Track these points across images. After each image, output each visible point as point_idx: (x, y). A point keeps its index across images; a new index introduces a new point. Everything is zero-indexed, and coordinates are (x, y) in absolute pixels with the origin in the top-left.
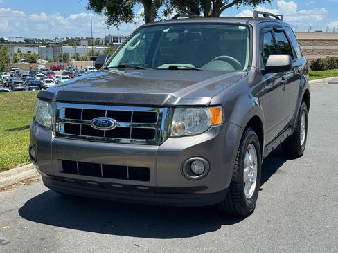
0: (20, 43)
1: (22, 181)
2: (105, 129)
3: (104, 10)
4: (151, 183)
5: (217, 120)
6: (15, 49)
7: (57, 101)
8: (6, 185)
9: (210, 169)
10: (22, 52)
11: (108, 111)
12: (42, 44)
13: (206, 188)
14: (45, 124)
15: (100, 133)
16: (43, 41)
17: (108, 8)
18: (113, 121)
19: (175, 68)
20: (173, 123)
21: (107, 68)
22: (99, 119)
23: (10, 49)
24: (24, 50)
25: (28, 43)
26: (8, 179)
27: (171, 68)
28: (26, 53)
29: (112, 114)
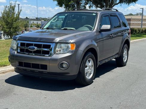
0: (34, 19)
1: (11, 71)
2: (33, 51)
3: (64, 6)
4: (48, 71)
5: (73, 48)
6: (32, 22)
7: (18, 40)
8: (4, 71)
9: (69, 66)
10: (34, 23)
11: (34, 44)
12: (43, 20)
13: (69, 73)
14: (14, 48)
15: (31, 52)
16: (43, 18)
17: (65, 5)
18: (36, 48)
19: (66, 29)
20: (57, 49)
21: (43, 29)
22: (31, 47)
23: (29, 22)
24: (35, 22)
25: (37, 19)
26: (5, 69)
27: (64, 29)
28: (36, 23)
29: (36, 45)
